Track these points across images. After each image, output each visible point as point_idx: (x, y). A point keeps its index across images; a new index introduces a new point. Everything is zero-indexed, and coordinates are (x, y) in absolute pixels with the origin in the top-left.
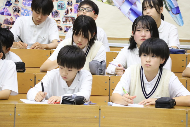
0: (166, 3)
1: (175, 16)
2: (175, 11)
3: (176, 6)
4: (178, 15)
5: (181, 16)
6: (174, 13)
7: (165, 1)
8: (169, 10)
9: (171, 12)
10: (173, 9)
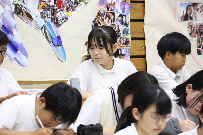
0: (46, 31)
1: (56, 48)
2: (57, 41)
3: (57, 35)
4: (59, 48)
5: (63, 48)
6: (56, 45)
7: (44, 28)
8: (50, 40)
9: (52, 42)
10: (55, 38)
